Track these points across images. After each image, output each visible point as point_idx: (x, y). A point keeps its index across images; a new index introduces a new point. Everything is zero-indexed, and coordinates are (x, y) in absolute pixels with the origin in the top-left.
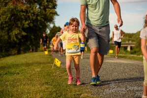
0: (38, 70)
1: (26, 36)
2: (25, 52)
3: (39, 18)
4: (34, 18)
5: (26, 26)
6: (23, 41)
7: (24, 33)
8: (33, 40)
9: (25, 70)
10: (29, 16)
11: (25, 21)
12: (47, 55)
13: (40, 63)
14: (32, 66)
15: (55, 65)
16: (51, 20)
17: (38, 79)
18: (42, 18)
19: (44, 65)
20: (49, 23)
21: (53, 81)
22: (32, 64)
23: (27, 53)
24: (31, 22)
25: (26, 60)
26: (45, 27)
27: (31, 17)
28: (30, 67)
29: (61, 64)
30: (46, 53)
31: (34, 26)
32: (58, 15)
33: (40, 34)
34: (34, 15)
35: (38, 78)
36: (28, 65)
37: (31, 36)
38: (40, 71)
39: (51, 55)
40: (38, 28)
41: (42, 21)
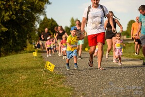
0: (24, 77)
1: (6, 32)
2: (6, 54)
3: (24, 8)
4: (18, 8)
5: (7, 18)
6: (3, 39)
7: (4, 29)
8: (17, 38)
9: (6, 78)
10: (10, 6)
11: (6, 13)
12: (36, 57)
13: (27, 69)
14: (16, 72)
15: (47, 71)
16: (41, 10)
17: (22, 90)
18: (28, 7)
19: (31, 71)
20: (38, 14)
21: (43, 92)
22: (16, 70)
23: (10, 55)
24: (13, 14)
25: (7, 65)
26: (33, 19)
27: (13, 6)
28: (13, 74)
29: (55, 68)
30: (35, 54)
31: (18, 18)
32: (50, 4)
33: (26, 29)
34: (17, 3)
35: (24, 88)
36: (10, 71)
37: (13, 32)
38: (27, 79)
39: (42, 57)
40: (23, 21)
41: (28, 11)
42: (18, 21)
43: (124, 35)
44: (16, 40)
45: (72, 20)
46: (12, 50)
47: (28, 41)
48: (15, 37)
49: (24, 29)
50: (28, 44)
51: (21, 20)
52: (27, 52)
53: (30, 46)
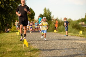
8: (5, 21)
12: (18, 35)
19: (16, 45)
22: (4, 44)
30: (18, 33)
31: (6, 7)
33: (11, 15)
37: (2, 17)
40: (9, 9)
41: (13, 2)
42: (5, 9)
43: (83, 21)
44: (4, 23)
45: (45, 10)
46: (1, 30)
47: (12, 24)
48: (3, 21)
49: (10, 15)
50: (13, 26)
51: (8, 8)
52: (11, 32)
53: (14, 27)
